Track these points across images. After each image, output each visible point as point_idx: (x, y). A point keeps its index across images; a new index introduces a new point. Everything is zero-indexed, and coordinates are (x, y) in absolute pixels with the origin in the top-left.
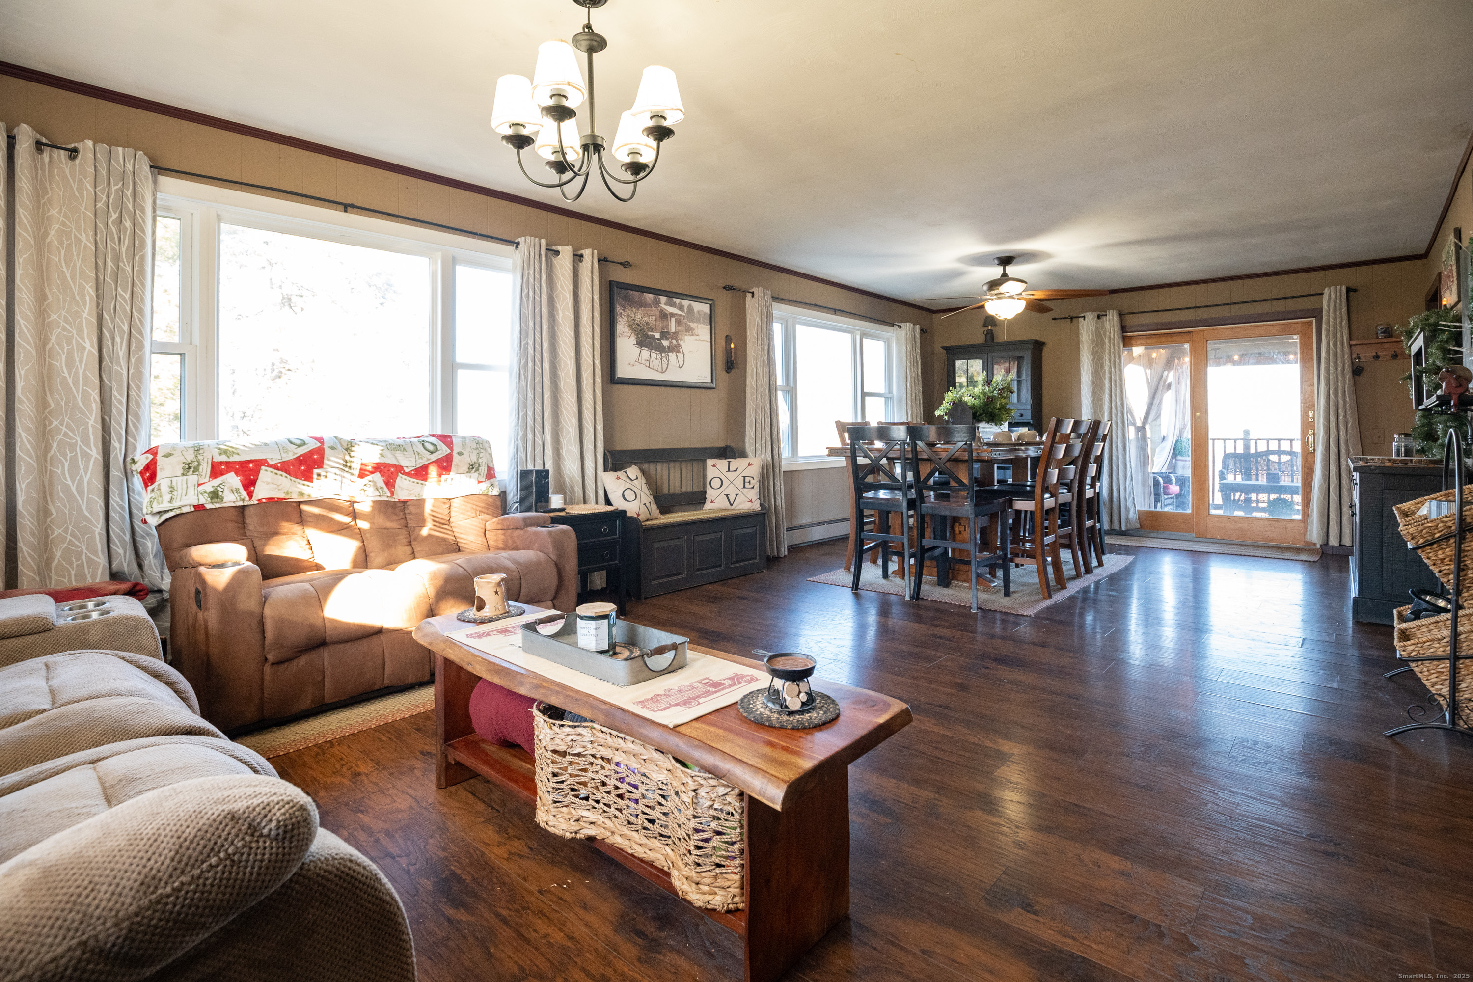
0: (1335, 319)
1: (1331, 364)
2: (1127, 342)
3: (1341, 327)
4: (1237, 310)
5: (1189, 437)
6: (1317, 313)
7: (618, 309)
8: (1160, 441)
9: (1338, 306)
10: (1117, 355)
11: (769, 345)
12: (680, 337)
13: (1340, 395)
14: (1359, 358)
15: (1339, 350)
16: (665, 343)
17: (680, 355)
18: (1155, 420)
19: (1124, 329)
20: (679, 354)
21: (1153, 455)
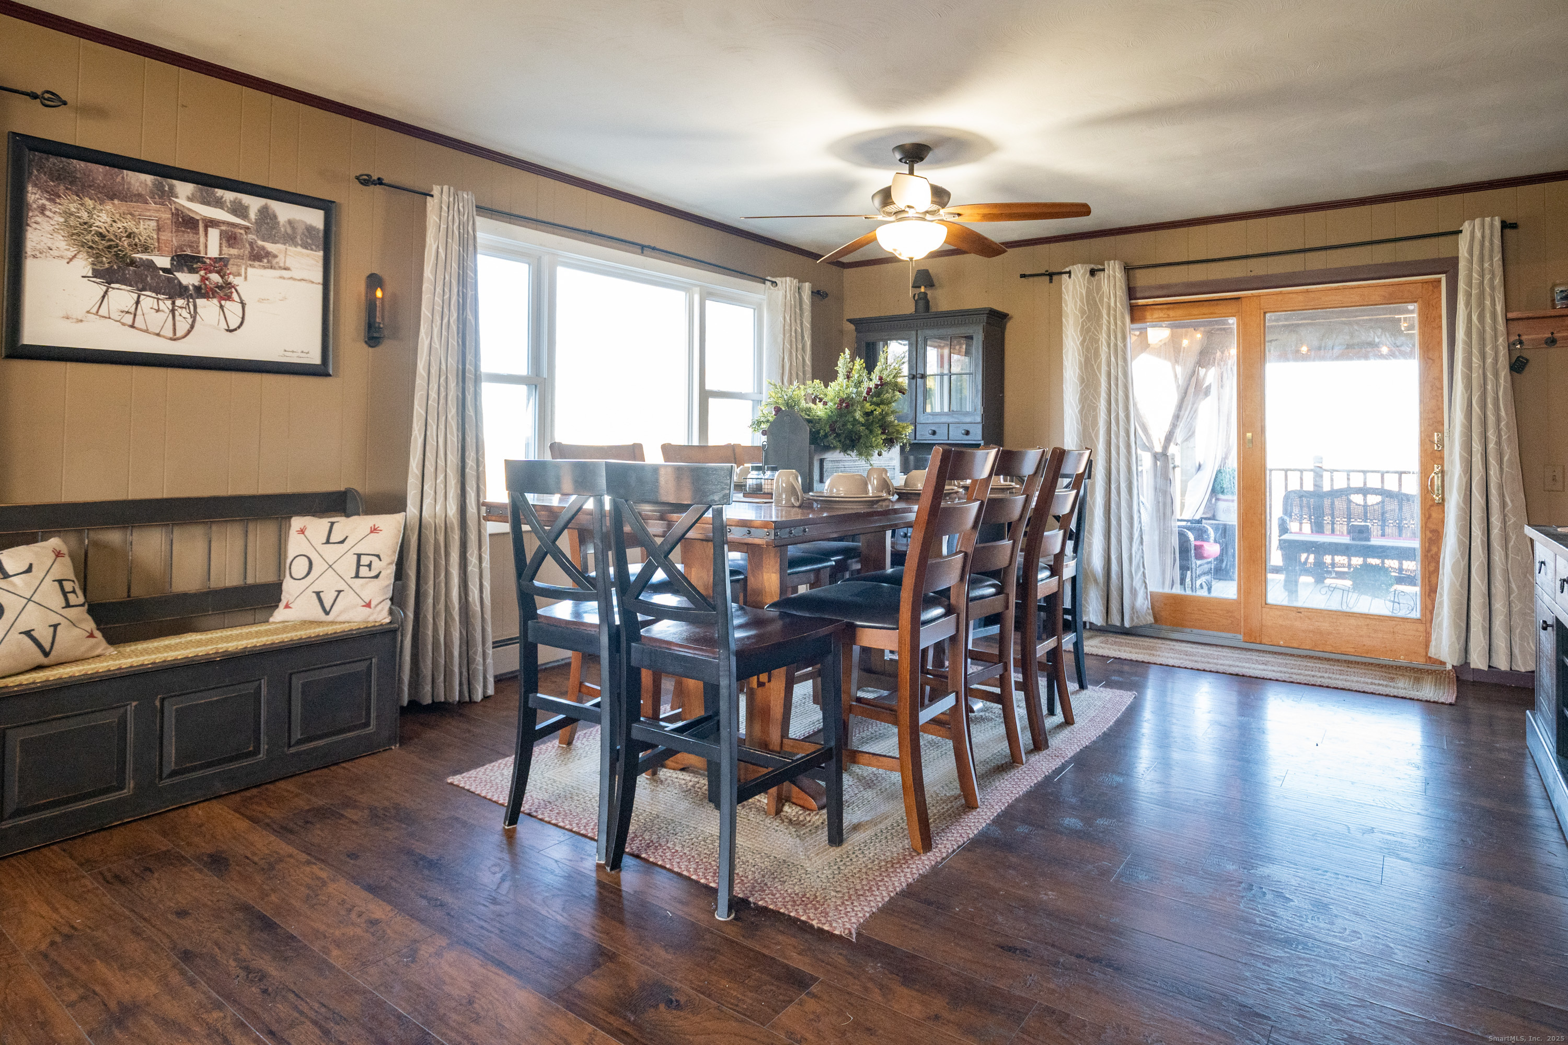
0: (1482, 276)
1: (1475, 351)
2: (1136, 313)
3: (1493, 288)
4: (1316, 262)
5: (1235, 465)
6: (1449, 266)
7: (34, 196)
8: (1194, 470)
9: (1486, 253)
10: (1119, 335)
11: (463, 296)
12: (231, 268)
13: (1490, 406)
14: (1521, 343)
15: (1488, 329)
16: (188, 279)
17: (233, 308)
18: (1187, 439)
19: (1131, 293)
20: (227, 304)
21: (1183, 494)
